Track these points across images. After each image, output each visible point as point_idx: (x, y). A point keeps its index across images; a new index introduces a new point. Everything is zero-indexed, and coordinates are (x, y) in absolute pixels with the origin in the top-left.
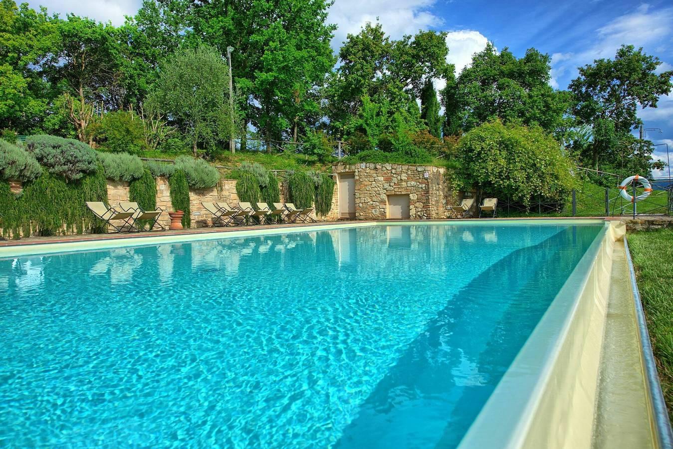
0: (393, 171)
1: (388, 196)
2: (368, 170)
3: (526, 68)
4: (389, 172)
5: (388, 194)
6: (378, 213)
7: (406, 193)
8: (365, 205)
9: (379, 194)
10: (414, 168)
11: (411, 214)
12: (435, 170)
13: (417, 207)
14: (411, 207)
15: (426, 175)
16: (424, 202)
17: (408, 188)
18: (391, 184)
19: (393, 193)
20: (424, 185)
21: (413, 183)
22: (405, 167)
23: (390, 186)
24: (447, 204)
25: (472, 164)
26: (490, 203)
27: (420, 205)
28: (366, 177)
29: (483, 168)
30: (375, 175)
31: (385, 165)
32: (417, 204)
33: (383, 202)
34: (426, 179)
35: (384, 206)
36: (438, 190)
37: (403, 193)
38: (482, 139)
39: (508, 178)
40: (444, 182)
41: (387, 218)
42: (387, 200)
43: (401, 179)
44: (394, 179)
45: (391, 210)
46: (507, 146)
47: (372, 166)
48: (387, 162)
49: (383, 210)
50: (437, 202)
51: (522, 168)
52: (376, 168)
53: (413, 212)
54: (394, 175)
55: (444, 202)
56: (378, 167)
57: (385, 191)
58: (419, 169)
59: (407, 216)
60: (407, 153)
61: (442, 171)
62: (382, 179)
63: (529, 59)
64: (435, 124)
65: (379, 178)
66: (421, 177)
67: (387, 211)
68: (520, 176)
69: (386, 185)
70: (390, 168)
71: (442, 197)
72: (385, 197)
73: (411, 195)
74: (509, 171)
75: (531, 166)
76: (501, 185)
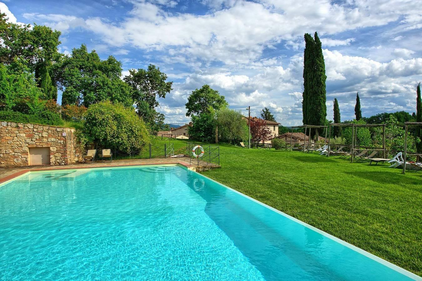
0: (35, 130)
1: (29, 148)
2: (9, 128)
3: (110, 67)
4: (30, 130)
5: (30, 146)
6: (20, 162)
7: (47, 146)
8: (6, 156)
9: (21, 147)
10: (54, 129)
11: (51, 162)
12: (69, 130)
13: (56, 157)
14: (51, 156)
15: (64, 134)
16: (62, 152)
17: (48, 143)
18: (33, 139)
19: (35, 146)
20: (62, 141)
21: (53, 139)
22: (46, 128)
23: (32, 140)
24: (76, 152)
25: (95, 127)
26: (106, 153)
27: (59, 155)
28: (8, 133)
29: (103, 131)
30: (17, 132)
31: (27, 125)
32: (57, 155)
33: (25, 153)
34: (64, 137)
35: (26, 156)
36: (71, 144)
37: (44, 146)
38: (102, 113)
39: (118, 137)
40: (74, 138)
41: (29, 165)
42: (28, 151)
43: (42, 136)
44: (35, 135)
45: (32, 159)
46: (116, 118)
47: (14, 125)
48: (28, 122)
49: (25, 159)
50: (70, 152)
51: (126, 132)
52: (18, 127)
53: (53, 160)
54: (36, 133)
55: (74, 151)
56: (20, 126)
57: (27, 144)
58: (58, 130)
59: (47, 163)
60: (43, 116)
61: (73, 130)
62: (24, 135)
63: (111, 61)
64: (48, 91)
65: (21, 134)
66: (60, 135)
67: (29, 159)
68: (125, 136)
69: (29, 140)
70: (32, 128)
71: (73, 148)
72: (27, 149)
73: (51, 148)
74: (119, 133)
75: (130, 131)
76: (114, 141)
